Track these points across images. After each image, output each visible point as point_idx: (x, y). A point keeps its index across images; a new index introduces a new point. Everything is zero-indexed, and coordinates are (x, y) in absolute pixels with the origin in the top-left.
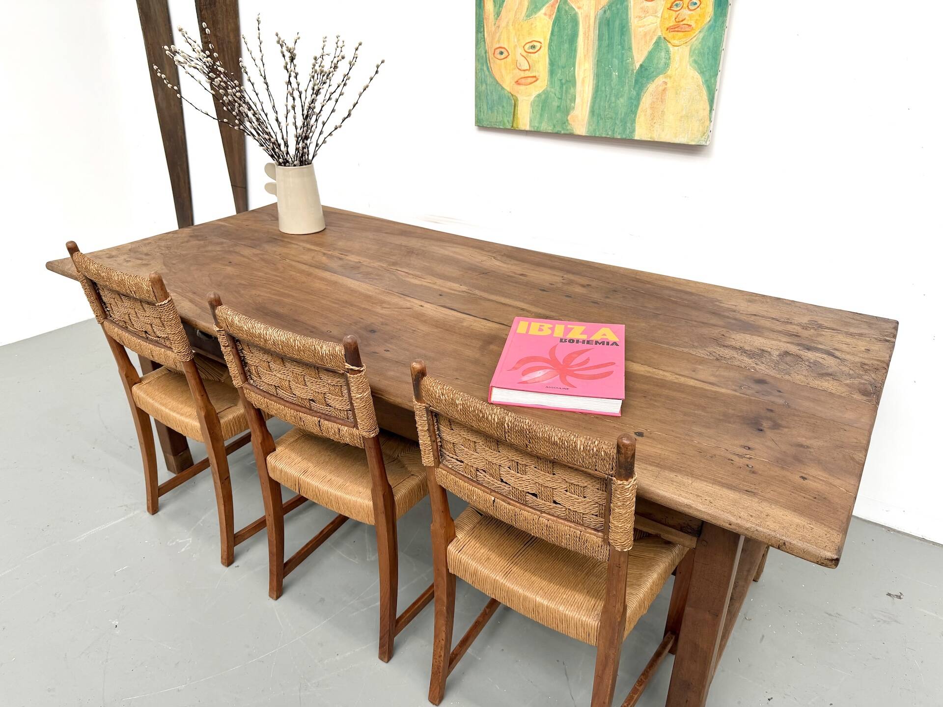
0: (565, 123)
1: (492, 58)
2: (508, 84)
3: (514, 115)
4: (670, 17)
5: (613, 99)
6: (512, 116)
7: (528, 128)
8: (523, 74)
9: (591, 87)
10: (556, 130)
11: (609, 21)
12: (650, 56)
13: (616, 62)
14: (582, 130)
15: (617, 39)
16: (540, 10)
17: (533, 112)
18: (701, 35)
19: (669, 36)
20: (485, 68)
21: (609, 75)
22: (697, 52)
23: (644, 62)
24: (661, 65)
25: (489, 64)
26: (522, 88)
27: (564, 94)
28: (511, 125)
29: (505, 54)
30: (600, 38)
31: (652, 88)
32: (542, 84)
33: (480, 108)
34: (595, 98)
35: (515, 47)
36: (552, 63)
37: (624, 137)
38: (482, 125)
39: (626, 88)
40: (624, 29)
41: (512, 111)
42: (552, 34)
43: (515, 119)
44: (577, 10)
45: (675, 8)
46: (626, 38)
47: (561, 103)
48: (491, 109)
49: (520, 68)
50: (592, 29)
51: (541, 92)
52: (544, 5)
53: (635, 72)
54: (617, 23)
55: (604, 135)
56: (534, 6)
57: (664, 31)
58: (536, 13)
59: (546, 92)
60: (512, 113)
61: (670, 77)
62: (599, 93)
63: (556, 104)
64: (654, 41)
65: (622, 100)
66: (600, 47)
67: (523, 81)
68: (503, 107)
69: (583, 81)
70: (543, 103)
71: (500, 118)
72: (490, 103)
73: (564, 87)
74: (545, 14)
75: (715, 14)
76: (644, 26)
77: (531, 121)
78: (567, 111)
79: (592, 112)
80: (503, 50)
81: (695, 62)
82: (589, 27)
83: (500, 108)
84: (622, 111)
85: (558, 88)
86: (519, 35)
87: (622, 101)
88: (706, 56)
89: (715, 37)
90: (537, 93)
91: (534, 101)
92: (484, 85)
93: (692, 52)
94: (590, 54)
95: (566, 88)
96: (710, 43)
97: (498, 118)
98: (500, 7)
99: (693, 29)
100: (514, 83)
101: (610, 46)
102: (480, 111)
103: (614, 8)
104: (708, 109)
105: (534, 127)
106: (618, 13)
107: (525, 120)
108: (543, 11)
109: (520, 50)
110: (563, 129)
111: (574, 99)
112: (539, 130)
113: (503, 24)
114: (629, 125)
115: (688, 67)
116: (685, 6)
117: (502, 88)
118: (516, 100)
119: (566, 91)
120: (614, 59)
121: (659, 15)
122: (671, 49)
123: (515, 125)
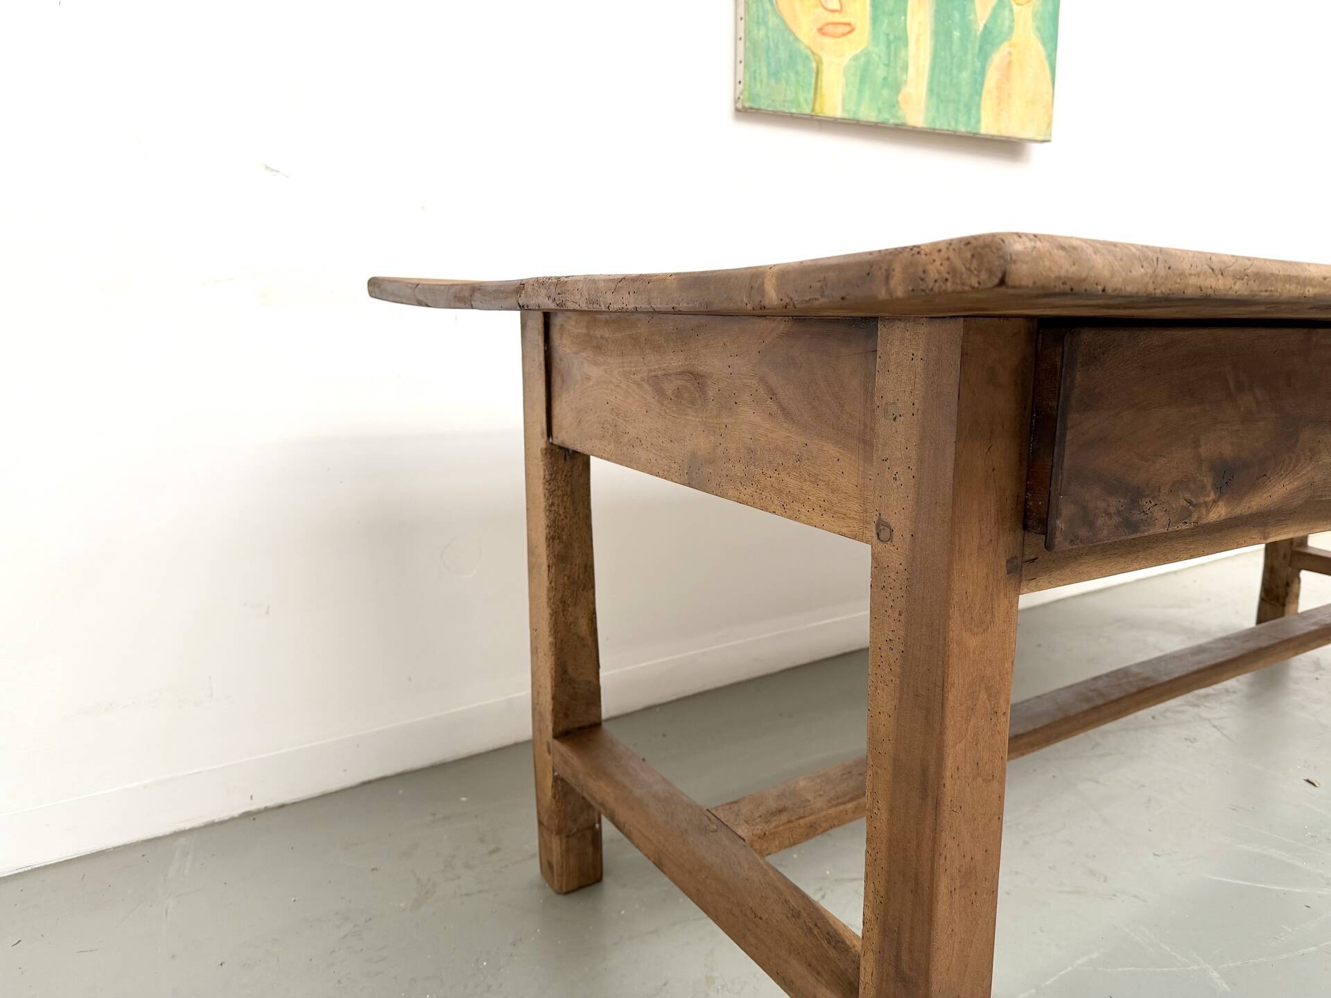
0: (894, 106)
2: (805, 31)
3: (816, 89)
5: (955, 71)
6: (812, 91)
7: (839, 114)
8: (830, 18)
9: (928, 50)
10: (881, 120)
12: (995, 15)
13: (957, 15)
14: (916, 117)
17: (847, 86)
21: (948, 34)
23: (988, 21)
24: (1005, 29)
26: (827, 41)
27: (892, 58)
28: (811, 107)
31: (997, 58)
32: (862, 36)
33: (755, 72)
34: (933, 68)
36: (875, 5)
37: (969, 131)
38: (747, 111)
39: (969, 57)
41: (813, 81)
43: (818, 96)
47: (889, 73)
48: (775, 75)
49: (826, 6)
51: (858, 51)
53: (978, 33)
55: (944, 128)
59: (866, 53)
60: (813, 86)
61: (1015, 46)
63: (881, 73)
67: (830, 29)
68: (797, 73)
69: (917, 40)
70: (862, 72)
71: (791, 95)
72: (773, 65)
73: (892, 47)
77: (844, 100)
78: (896, 87)
79: (931, 90)
81: (1038, 28)
83: (792, 74)
84: (966, 90)
85: (883, 47)
87: (965, 75)
88: (1046, 22)
90: (855, 51)
91: (849, 67)
92: (762, 32)
93: (1035, 15)
95: (896, 49)
96: (1050, 7)
97: (788, 93)
100: (815, 30)
102: (755, 79)
104: (1051, 89)
110: (892, 118)
111: (905, 68)
112: (858, 117)
114: (974, 112)
115: (1032, 34)
117: (796, 39)
118: (819, 62)
119: (896, 55)
122: (1015, 8)
123: (817, 107)
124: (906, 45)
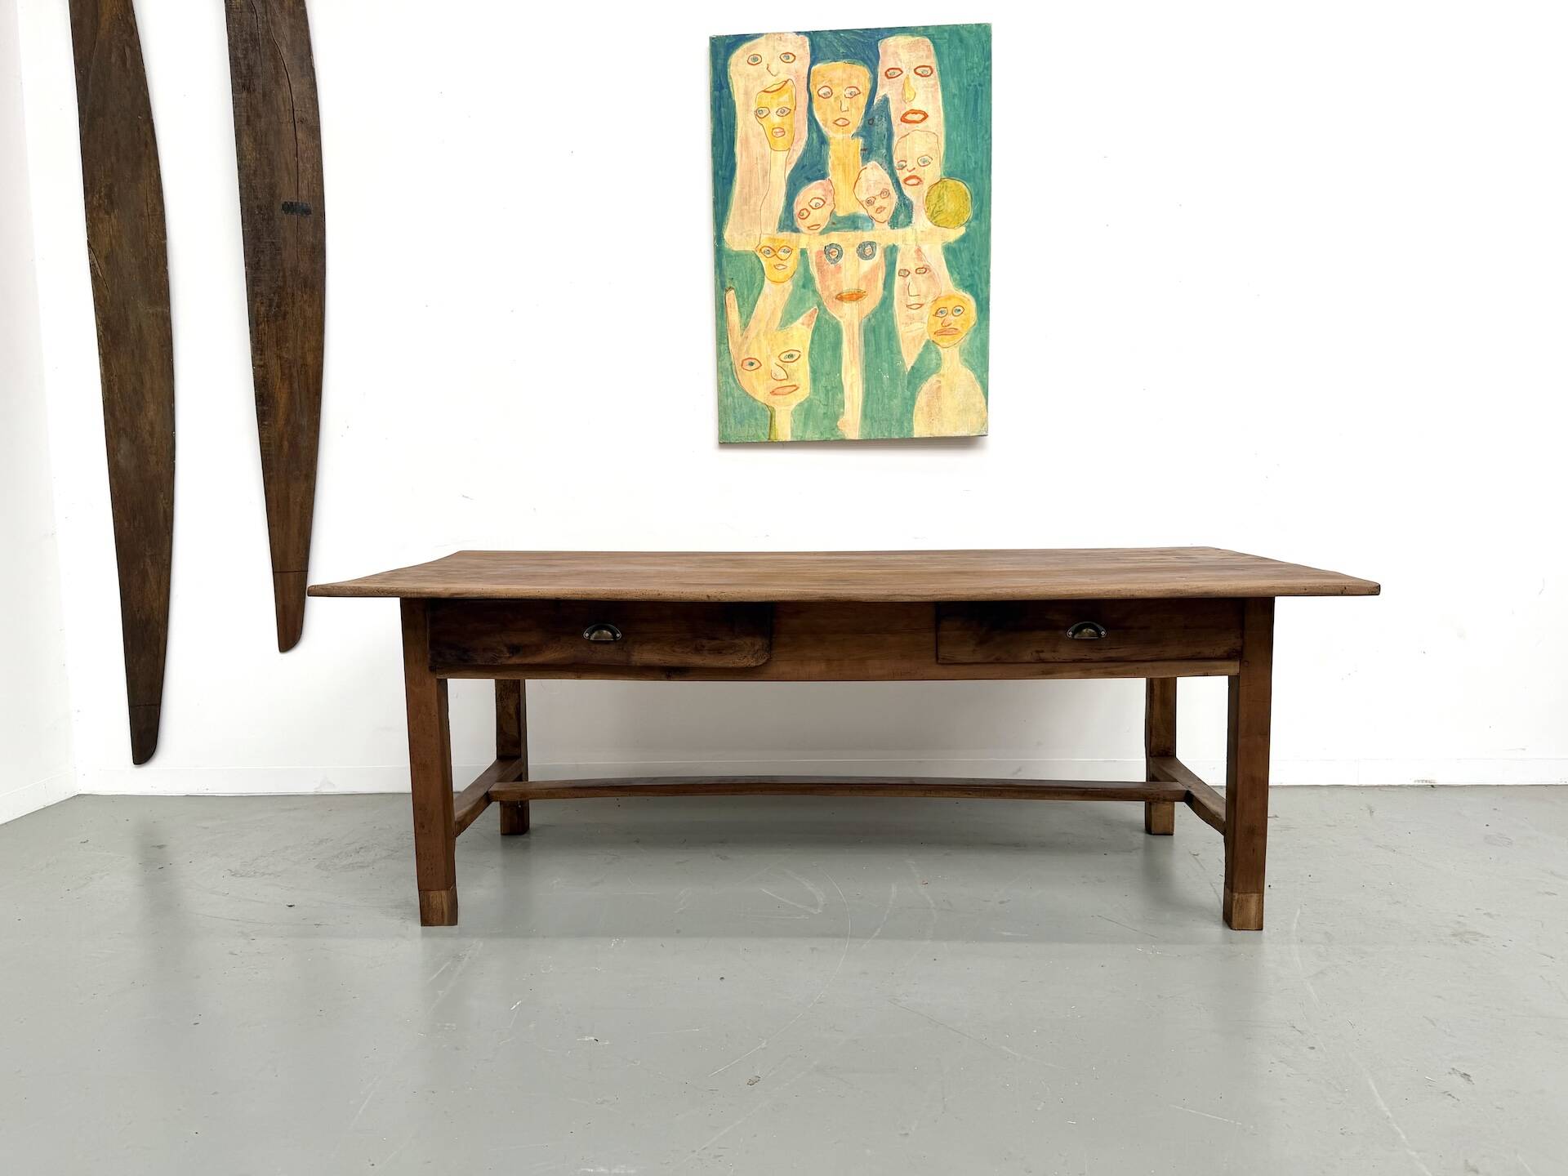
0: (834, 429)
1: (740, 370)
2: (761, 395)
3: (771, 426)
4: (936, 323)
5: (886, 401)
6: (768, 428)
7: (789, 439)
8: (779, 384)
9: (861, 391)
10: (823, 438)
11: (874, 327)
12: (921, 357)
14: (854, 436)
15: (884, 344)
16: (797, 318)
17: (794, 422)
18: (968, 337)
19: (938, 339)
20: (731, 380)
21: (879, 379)
22: (966, 351)
23: (915, 364)
25: (736, 377)
26: (780, 398)
27: (830, 401)
28: (767, 438)
29: (756, 364)
30: (866, 344)
31: (926, 387)
32: (805, 391)
33: (725, 423)
34: (867, 401)
35: (768, 357)
36: (814, 371)
37: (902, 436)
38: (726, 443)
40: (891, 335)
41: (769, 423)
42: (812, 342)
43: (773, 431)
44: (839, 319)
45: (940, 315)
46: (894, 344)
47: (828, 410)
48: (741, 423)
49: (776, 378)
50: (856, 336)
51: (802, 401)
52: (800, 316)
53: (907, 373)
54: (883, 330)
55: (880, 437)
56: (788, 316)
57: (932, 335)
58: (791, 323)
59: (809, 400)
60: (769, 425)
61: (943, 376)
62: (870, 396)
63: (821, 411)
64: (924, 343)
65: (895, 401)
66: (866, 353)
67: (780, 391)
68: (756, 419)
70: (806, 412)
71: (752, 431)
72: (738, 417)
73: (830, 394)
74: (803, 324)
75: (979, 319)
76: (911, 331)
77: (792, 431)
79: (865, 415)
80: (753, 361)
81: (966, 360)
82: (854, 334)
83: (752, 421)
84: (897, 411)
85: (823, 396)
86: (773, 345)
88: (975, 355)
89: (981, 339)
90: (799, 401)
91: (795, 410)
92: (730, 399)
93: (961, 353)
94: (857, 360)
95: (833, 394)
96: (978, 343)
97: (750, 432)
98: (747, 317)
99: (959, 332)
100: (768, 393)
101: (878, 350)
102: (726, 426)
103: (879, 316)
104: (984, 401)
105: (797, 437)
106: (883, 321)
107: (784, 429)
108: (801, 320)
109: (775, 360)
110: (832, 435)
111: (842, 405)
112: (803, 439)
113: (752, 334)
114: (906, 424)
115: (960, 365)
116: (950, 312)
117: (754, 400)
118: (773, 411)
119: (833, 397)
120: (884, 364)
121: (926, 321)
122: (941, 350)
123: (772, 437)
124: (842, 390)
